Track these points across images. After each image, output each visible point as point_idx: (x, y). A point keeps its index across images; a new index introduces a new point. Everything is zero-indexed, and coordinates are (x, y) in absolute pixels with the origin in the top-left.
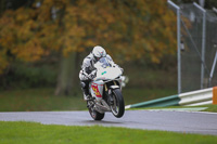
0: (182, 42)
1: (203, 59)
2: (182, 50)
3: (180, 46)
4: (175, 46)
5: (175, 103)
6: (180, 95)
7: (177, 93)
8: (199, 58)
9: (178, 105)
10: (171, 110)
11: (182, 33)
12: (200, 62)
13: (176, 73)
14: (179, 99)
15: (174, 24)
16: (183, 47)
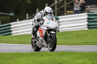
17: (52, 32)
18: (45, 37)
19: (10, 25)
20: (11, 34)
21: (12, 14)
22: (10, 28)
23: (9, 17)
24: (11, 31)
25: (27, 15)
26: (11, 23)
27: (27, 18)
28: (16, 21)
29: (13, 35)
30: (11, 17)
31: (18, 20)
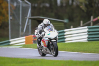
0: (11, 16)
1: (20, 23)
2: (11, 20)
3: (10, 18)
4: (8, 18)
5: (8, 44)
6: (10, 40)
7: (9, 39)
8: (19, 23)
9: (9, 45)
10: (6, 47)
11: (11, 12)
12: (19, 25)
13: (8, 30)
14: (10, 42)
15: (7, 8)
16: (11, 18)
17: (53, 41)
18: (48, 46)
19: (64, 32)
20: (64, 41)
21: (66, 21)
22: (64, 35)
23: (63, 24)
24: (65, 38)
25: (82, 22)
26: (65, 30)
27: (81, 25)
28: (70, 28)
29: (66, 42)
30: (65, 24)
31: (72, 27)
